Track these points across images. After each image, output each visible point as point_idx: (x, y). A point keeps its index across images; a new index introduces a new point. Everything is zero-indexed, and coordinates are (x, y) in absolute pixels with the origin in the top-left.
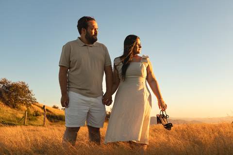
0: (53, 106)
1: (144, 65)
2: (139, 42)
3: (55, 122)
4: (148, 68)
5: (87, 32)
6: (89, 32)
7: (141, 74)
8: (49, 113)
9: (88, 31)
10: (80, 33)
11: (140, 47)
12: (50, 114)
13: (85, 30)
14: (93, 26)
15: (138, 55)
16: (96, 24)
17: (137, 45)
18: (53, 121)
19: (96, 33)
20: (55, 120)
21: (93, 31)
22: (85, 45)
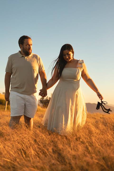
22: (23, 56)
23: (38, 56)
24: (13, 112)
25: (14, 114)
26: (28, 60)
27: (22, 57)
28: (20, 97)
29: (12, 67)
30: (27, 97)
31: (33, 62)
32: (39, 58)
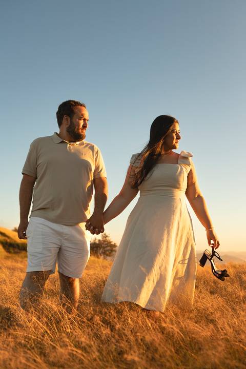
0: (14, 229)
1: (184, 169)
2: (178, 128)
3: (16, 253)
4: (190, 175)
5: (71, 122)
6: (75, 123)
7: (180, 185)
8: (6, 238)
9: (74, 120)
10: (60, 124)
11: (178, 138)
12: (8, 240)
13: (69, 120)
14: (83, 115)
15: (174, 150)
16: (86, 113)
17: (174, 135)
18: (12, 251)
19: (85, 127)
20: (16, 250)
21: (82, 123)
22: (62, 142)
23: (96, 148)
24: (32, 263)
25: (33, 265)
26: (72, 151)
27: (61, 144)
28: (51, 228)
29: (38, 163)
30: (66, 230)
31: (84, 154)
32: (97, 151)
